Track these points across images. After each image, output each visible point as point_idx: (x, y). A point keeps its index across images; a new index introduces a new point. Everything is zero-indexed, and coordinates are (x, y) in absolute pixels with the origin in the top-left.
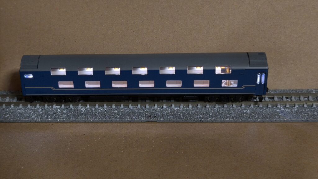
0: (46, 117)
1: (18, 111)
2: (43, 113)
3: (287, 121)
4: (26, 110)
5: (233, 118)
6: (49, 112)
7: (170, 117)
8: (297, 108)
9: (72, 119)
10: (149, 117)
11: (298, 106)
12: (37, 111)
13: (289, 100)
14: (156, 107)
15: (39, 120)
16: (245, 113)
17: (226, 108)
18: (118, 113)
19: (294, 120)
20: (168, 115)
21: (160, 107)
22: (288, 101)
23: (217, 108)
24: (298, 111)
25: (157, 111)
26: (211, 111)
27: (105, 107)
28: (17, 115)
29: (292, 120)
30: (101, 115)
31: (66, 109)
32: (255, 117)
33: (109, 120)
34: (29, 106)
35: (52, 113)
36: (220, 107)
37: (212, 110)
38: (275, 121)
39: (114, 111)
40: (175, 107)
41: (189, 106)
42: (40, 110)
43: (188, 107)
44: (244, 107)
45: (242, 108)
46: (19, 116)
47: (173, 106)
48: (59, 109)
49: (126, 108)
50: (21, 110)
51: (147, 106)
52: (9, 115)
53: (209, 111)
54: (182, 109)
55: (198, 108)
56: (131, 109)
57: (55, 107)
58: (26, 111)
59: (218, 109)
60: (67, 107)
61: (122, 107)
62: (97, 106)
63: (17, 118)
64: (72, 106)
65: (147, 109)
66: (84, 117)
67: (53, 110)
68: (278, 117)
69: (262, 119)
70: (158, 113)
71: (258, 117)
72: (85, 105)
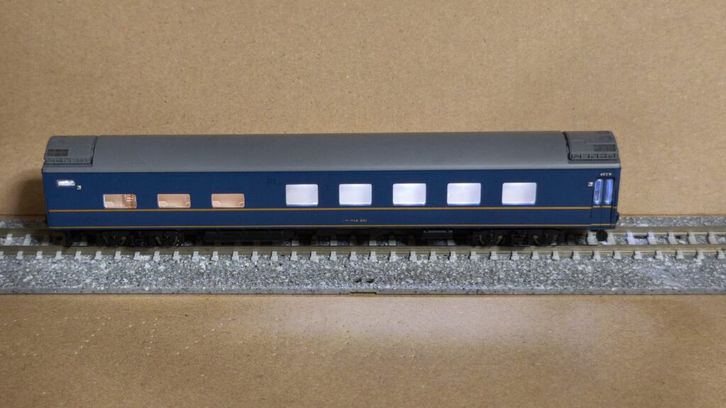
0: (117, 281)
1: (53, 267)
2: (110, 272)
3: (680, 291)
4: (71, 264)
5: (553, 284)
6: (125, 268)
7: (407, 282)
8: (703, 260)
9: (178, 286)
10: (357, 282)
11: (705, 255)
12: (97, 268)
13: (683, 242)
14: (374, 257)
15: (103, 288)
16: (582, 272)
17: (537, 260)
18: (285, 272)
19: (695, 290)
20: (402, 276)
21: (382, 259)
22: (681, 244)
23: (516, 261)
24: (706, 268)
25: (375, 268)
26: (502, 268)
27: (255, 256)
28: (51, 277)
29: (690, 290)
30: (246, 277)
31: (164, 261)
32: (605, 281)
33: (264, 288)
34: (78, 255)
35: (131, 272)
36: (522, 258)
37: (504, 266)
38: (652, 290)
39: (276, 266)
40: (419, 258)
41: (451, 258)
42: (105, 265)
43: (449, 259)
44: (579, 258)
45: (573, 261)
46: (54, 278)
47: (413, 257)
48: (148, 261)
49: (303, 261)
50: (60, 265)
51: (354, 256)
52: (31, 277)
53: (496, 267)
54: (435, 262)
55: (471, 261)
56: (315, 263)
57: (138, 256)
58: (70, 268)
59: (518, 262)
60: (167, 257)
61: (294, 257)
62: (236, 256)
63: (51, 283)
64: (177, 256)
65: (352, 264)
66: (206, 281)
67: (132, 265)
68: (659, 282)
69: (621, 288)
70: (379, 272)
71: (613, 283)
72: (207, 254)
